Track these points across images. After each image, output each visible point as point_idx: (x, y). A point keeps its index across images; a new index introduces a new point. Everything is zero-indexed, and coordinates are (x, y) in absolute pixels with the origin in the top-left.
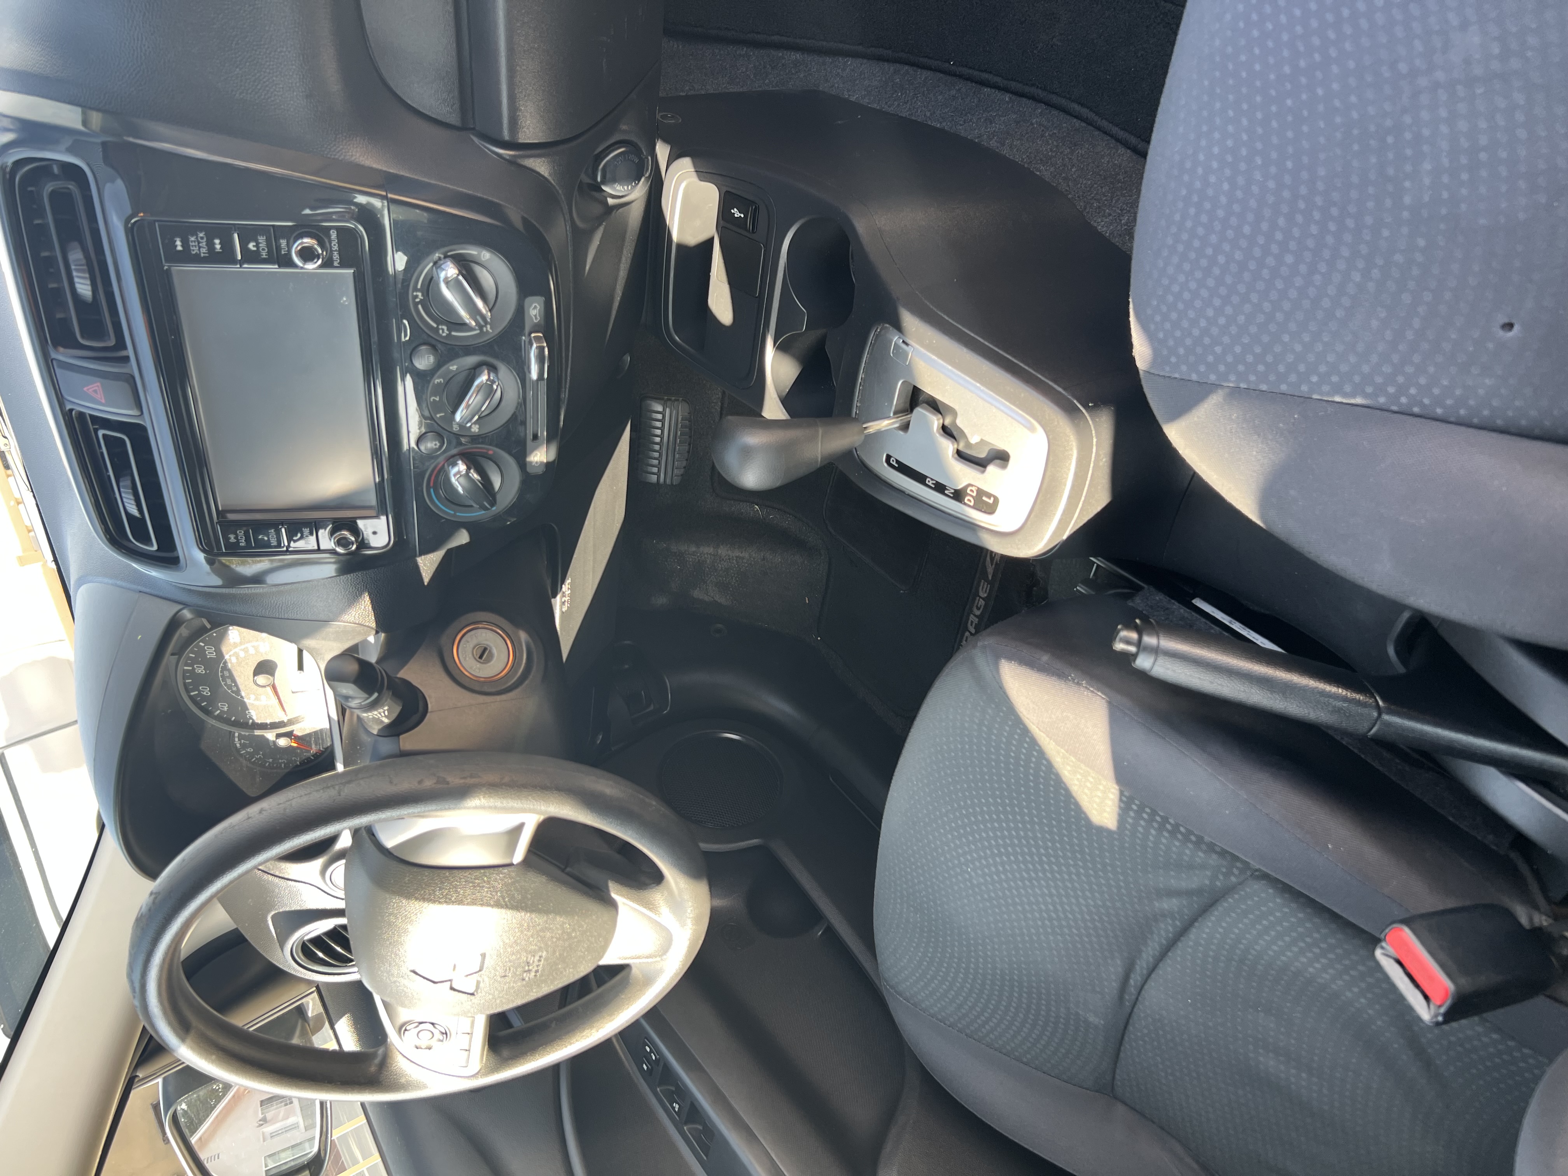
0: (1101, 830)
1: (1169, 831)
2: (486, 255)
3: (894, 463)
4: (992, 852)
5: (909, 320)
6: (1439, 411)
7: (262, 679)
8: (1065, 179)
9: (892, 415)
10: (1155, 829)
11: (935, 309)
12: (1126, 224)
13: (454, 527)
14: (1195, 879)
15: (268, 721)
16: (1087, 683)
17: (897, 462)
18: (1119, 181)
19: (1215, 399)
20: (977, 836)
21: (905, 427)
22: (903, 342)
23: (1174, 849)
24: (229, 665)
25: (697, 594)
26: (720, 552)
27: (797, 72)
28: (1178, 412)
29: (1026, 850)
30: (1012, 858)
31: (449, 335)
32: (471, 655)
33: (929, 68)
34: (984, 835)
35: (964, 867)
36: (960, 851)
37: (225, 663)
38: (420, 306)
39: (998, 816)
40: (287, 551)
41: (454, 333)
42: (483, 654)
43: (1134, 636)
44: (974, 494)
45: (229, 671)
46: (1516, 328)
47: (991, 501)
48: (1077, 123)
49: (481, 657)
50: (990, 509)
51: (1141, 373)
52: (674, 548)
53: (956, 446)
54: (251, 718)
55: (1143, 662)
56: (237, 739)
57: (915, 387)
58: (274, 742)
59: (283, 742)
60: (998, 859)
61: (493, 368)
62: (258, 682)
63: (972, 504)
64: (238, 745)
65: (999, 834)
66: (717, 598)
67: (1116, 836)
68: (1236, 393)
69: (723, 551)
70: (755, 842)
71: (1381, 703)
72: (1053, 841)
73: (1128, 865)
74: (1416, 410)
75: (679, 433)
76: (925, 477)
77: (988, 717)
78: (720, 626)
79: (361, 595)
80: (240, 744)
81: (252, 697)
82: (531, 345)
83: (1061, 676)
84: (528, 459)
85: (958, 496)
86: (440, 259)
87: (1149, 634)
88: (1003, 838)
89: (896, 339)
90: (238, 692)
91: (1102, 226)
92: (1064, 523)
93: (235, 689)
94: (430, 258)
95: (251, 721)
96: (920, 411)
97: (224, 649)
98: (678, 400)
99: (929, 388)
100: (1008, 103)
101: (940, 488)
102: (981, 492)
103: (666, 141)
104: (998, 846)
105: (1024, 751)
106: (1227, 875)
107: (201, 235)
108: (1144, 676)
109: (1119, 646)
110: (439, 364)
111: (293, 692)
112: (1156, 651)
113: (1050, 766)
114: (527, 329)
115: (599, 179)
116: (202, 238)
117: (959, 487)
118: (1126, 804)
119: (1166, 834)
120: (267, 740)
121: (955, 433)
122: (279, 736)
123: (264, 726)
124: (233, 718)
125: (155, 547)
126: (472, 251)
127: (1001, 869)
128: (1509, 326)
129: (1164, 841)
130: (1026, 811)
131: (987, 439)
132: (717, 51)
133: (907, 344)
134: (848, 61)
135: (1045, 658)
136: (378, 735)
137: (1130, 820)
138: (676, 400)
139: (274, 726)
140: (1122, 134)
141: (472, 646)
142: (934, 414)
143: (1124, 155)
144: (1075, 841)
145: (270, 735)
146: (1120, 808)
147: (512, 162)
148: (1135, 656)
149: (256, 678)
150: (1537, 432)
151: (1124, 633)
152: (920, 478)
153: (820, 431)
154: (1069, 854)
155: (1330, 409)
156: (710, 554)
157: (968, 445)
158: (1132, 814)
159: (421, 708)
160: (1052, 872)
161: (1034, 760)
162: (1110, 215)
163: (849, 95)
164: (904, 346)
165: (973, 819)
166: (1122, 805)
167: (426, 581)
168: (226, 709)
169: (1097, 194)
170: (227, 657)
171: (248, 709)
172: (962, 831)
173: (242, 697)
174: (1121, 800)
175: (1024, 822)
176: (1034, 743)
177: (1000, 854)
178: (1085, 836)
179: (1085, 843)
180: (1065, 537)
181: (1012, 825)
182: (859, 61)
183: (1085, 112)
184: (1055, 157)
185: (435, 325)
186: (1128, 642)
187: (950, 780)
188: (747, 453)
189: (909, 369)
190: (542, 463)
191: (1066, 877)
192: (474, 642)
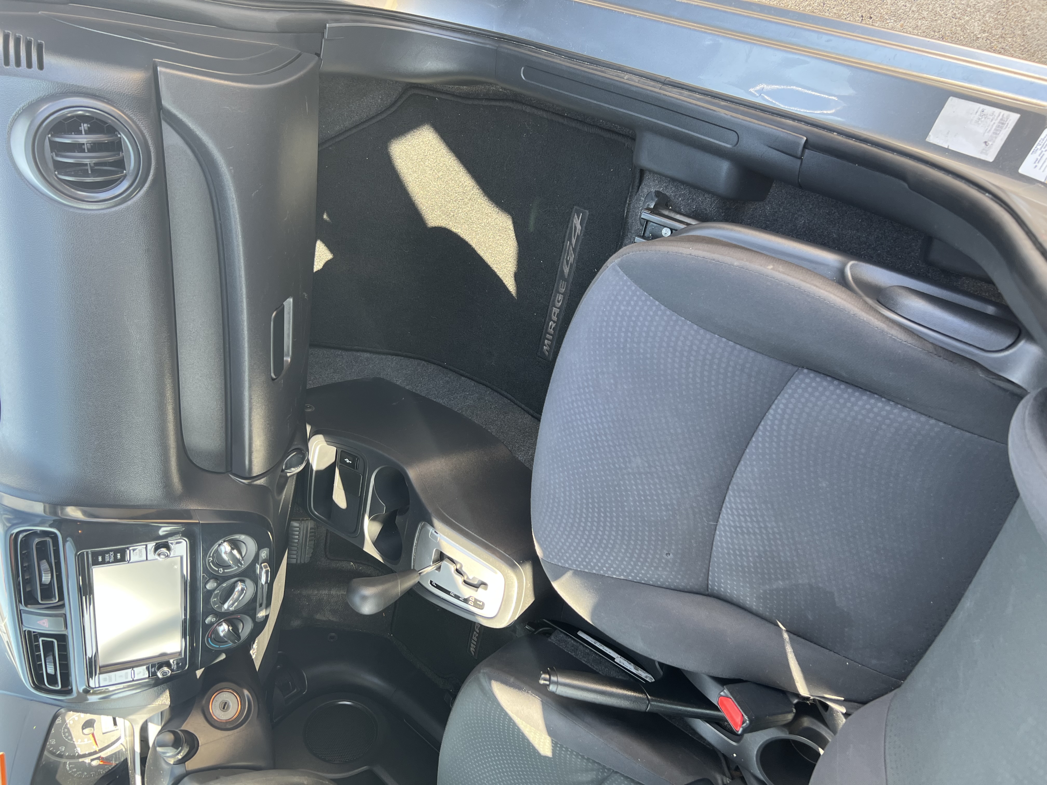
0: (546, 757)
1: (575, 755)
2: (243, 537)
3: (434, 584)
4: (496, 772)
5: (436, 522)
6: (651, 582)
7: (87, 731)
8: (502, 432)
9: (431, 564)
10: (569, 755)
11: (449, 517)
12: (531, 455)
13: (219, 653)
14: (589, 776)
15: (87, 753)
16: (531, 692)
17: (436, 584)
18: (527, 432)
19: (569, 574)
20: (488, 765)
21: (439, 568)
22: (435, 532)
23: (578, 763)
24: (68, 726)
25: (318, 617)
26: (332, 592)
27: (368, 364)
28: (557, 578)
29: (512, 769)
30: (505, 774)
31: (224, 572)
32: (219, 709)
33: (434, 364)
34: (491, 764)
35: (483, 781)
36: (480, 773)
37: (67, 724)
38: (211, 563)
39: (497, 754)
40: (133, 680)
41: (225, 571)
42: (225, 706)
43: (547, 676)
44: (473, 600)
45: (68, 729)
46: (671, 555)
47: (481, 604)
48: (506, 401)
49: (224, 708)
50: (481, 607)
51: (540, 559)
52: (305, 592)
53: (463, 578)
54: (77, 752)
55: (552, 688)
56: (67, 766)
57: (441, 552)
58: (90, 764)
59: (95, 763)
60: (499, 775)
61: (243, 581)
62: (85, 733)
63: (473, 605)
64: (68, 769)
65: (498, 762)
66: (331, 618)
67: (552, 759)
68: (577, 573)
69: (333, 592)
70: (364, 768)
71: (649, 697)
72: (524, 764)
73: (559, 772)
74: (643, 582)
75: (308, 536)
76: (450, 592)
77: (488, 708)
78: (333, 634)
79: (164, 691)
80: (70, 767)
81: (79, 740)
82: (262, 569)
83: (520, 689)
84: (257, 616)
85: (466, 601)
86: (222, 543)
87: (553, 676)
88: (500, 764)
89: (431, 530)
90: (72, 739)
91: (521, 457)
92: (514, 613)
93: (70, 738)
94: (217, 543)
95: (77, 754)
96: (445, 563)
97: (66, 718)
98: (308, 520)
99: (447, 552)
100: (473, 386)
101: (457, 597)
102: (476, 600)
103: (309, 424)
104: (498, 769)
105: (506, 723)
106: (603, 773)
107: (112, 553)
108: (553, 694)
109: (542, 682)
110: (219, 585)
111: (103, 734)
112: (557, 683)
113: (519, 729)
114: (260, 562)
115: (284, 468)
116: (112, 554)
117: (466, 597)
118: (555, 745)
119: (574, 757)
120: (85, 763)
121: (462, 573)
122: (92, 760)
123: (84, 756)
124: (67, 754)
125: (60, 687)
126: (237, 537)
127: (501, 780)
128: (668, 554)
129: (573, 760)
130: (510, 750)
131: (476, 577)
132: (325, 352)
133: (437, 533)
134: (394, 358)
135: (512, 680)
136: (174, 764)
137: (558, 752)
138: (307, 520)
139: (90, 754)
140: (526, 408)
141: (219, 703)
142: (452, 565)
143: (527, 419)
144: (534, 763)
145: (87, 760)
146: (552, 746)
147: (249, 485)
148: (548, 685)
149: (84, 731)
150: (686, 590)
151: (543, 676)
152: (448, 592)
153: (399, 581)
154: (532, 769)
155: (613, 581)
156: (326, 594)
157: (468, 578)
158: (558, 749)
159: (196, 746)
160: (525, 779)
161: (511, 727)
162: (524, 450)
163: (397, 381)
164: (435, 534)
165: (485, 756)
166: (553, 745)
167: (198, 677)
168: (63, 750)
169: (517, 439)
170: (67, 721)
171: (76, 747)
172: (480, 763)
173: (74, 742)
174: (552, 743)
175: (510, 756)
176: (510, 719)
177: (500, 773)
178: (538, 760)
179: (539, 763)
180: (516, 619)
181: (504, 758)
182: (400, 358)
183: (509, 396)
184: (497, 420)
185: (217, 569)
186: (545, 680)
187: (473, 738)
188: (364, 598)
189: (438, 544)
190: (263, 617)
191: (532, 781)
192: (220, 700)
